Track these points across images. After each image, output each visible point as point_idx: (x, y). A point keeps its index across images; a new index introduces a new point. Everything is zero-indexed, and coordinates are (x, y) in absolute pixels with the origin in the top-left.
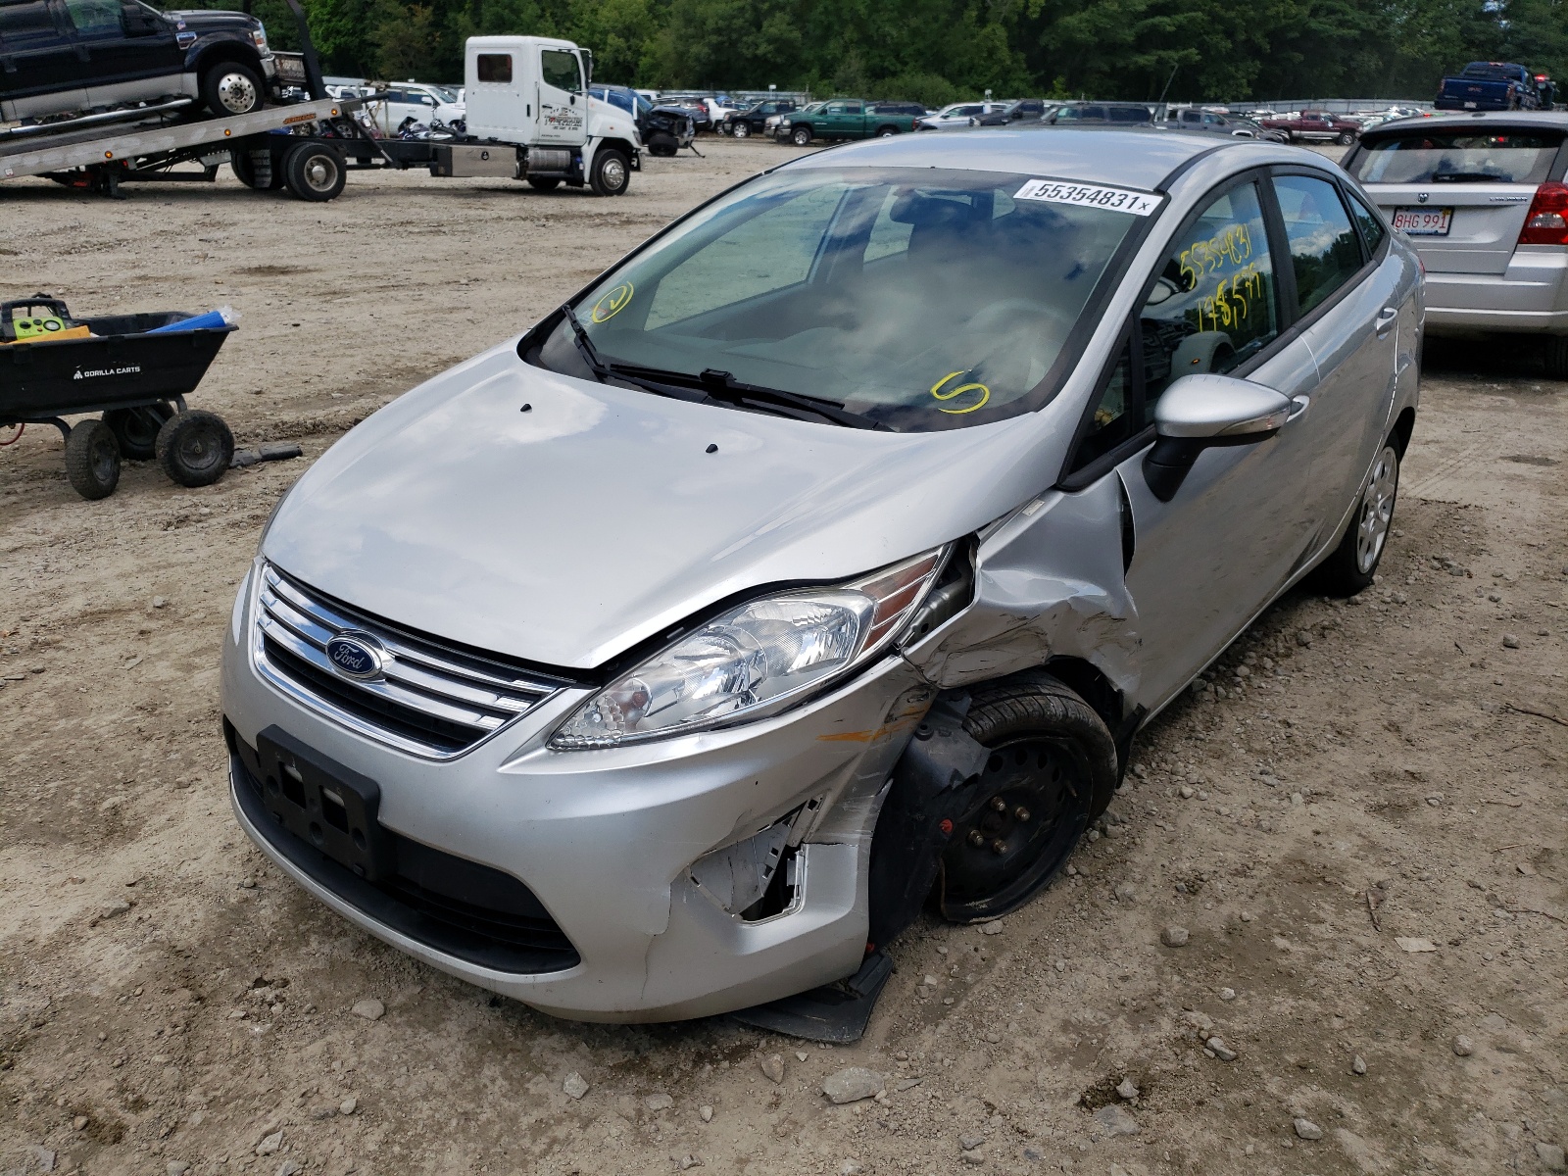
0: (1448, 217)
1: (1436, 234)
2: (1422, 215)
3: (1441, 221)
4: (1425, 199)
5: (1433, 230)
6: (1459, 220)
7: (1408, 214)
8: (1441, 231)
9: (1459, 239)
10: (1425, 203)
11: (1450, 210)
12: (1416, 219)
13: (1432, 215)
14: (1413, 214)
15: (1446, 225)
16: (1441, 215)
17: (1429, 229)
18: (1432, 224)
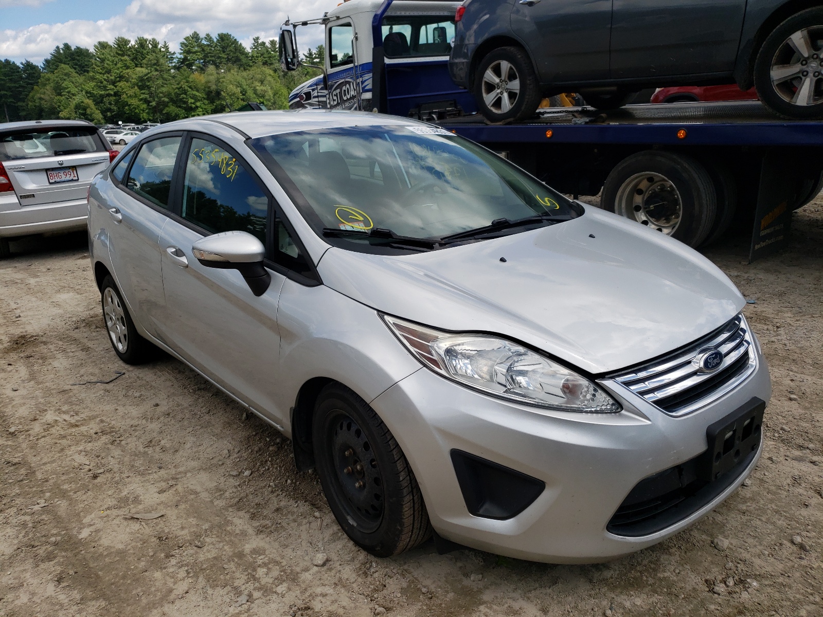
0: (75, 172)
1: (72, 180)
2: (62, 172)
3: (72, 174)
4: (62, 164)
5: (71, 178)
6: (81, 172)
7: (55, 172)
8: (74, 178)
9: (84, 181)
10: (63, 166)
11: (74, 168)
12: (59, 174)
13: (67, 172)
14: (57, 172)
15: (76, 175)
16: (70, 170)
17: (68, 178)
18: (68, 176)
